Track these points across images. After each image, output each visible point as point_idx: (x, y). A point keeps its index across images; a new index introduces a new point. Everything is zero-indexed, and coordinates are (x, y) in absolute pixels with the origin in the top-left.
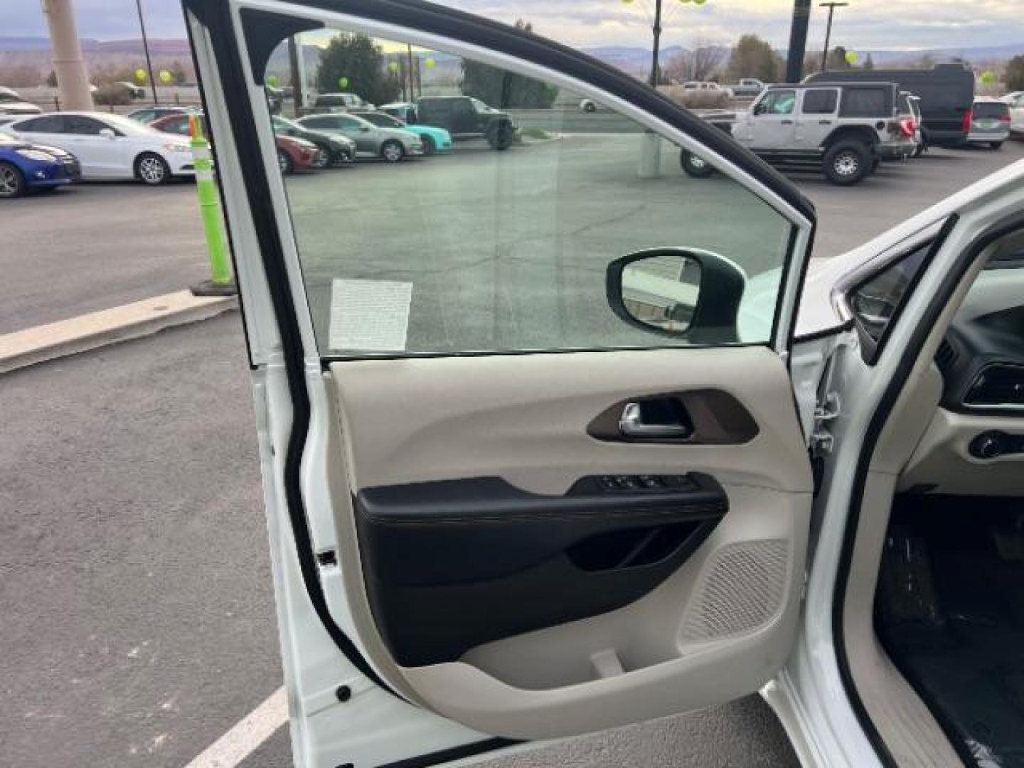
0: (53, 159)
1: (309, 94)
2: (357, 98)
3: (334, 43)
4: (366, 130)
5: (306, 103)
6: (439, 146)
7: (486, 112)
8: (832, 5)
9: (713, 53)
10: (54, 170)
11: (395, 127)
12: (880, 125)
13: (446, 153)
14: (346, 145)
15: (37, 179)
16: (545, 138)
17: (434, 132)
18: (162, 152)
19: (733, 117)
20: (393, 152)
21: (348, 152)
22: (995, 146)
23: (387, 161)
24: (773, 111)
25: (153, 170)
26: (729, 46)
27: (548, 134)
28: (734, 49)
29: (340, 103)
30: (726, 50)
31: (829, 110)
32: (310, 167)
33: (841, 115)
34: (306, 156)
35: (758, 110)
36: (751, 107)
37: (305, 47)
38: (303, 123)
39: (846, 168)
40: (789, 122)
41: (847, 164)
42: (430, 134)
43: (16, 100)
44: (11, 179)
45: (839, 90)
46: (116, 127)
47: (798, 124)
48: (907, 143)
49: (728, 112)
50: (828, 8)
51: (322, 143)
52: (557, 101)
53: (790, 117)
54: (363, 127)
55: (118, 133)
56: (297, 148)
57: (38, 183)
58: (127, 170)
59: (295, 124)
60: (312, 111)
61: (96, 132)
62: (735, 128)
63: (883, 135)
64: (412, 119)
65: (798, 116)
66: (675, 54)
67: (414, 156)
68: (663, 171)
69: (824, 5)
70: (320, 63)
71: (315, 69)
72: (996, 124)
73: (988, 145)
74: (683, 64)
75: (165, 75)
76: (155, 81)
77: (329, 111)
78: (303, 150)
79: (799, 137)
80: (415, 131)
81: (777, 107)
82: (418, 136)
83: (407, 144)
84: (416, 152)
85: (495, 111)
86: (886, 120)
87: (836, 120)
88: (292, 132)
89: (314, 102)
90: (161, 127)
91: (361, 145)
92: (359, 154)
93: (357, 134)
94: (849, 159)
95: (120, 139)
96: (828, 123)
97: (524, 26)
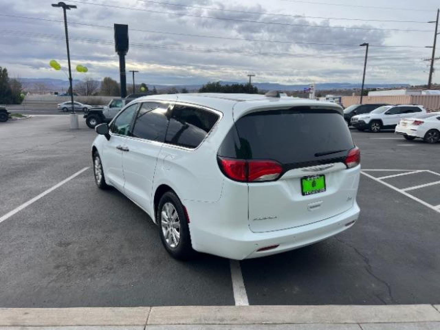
9: (94, 83)
16: (23, 117)
19: (102, 108)
24: (116, 107)
26: (100, 80)
28: (102, 82)
30: (98, 82)
35: (111, 106)
36: (109, 105)
62: (104, 112)
66: (77, 83)
68: (80, 127)
69: (130, 71)
74: (81, 87)
81: (117, 105)
97: (3, 70)
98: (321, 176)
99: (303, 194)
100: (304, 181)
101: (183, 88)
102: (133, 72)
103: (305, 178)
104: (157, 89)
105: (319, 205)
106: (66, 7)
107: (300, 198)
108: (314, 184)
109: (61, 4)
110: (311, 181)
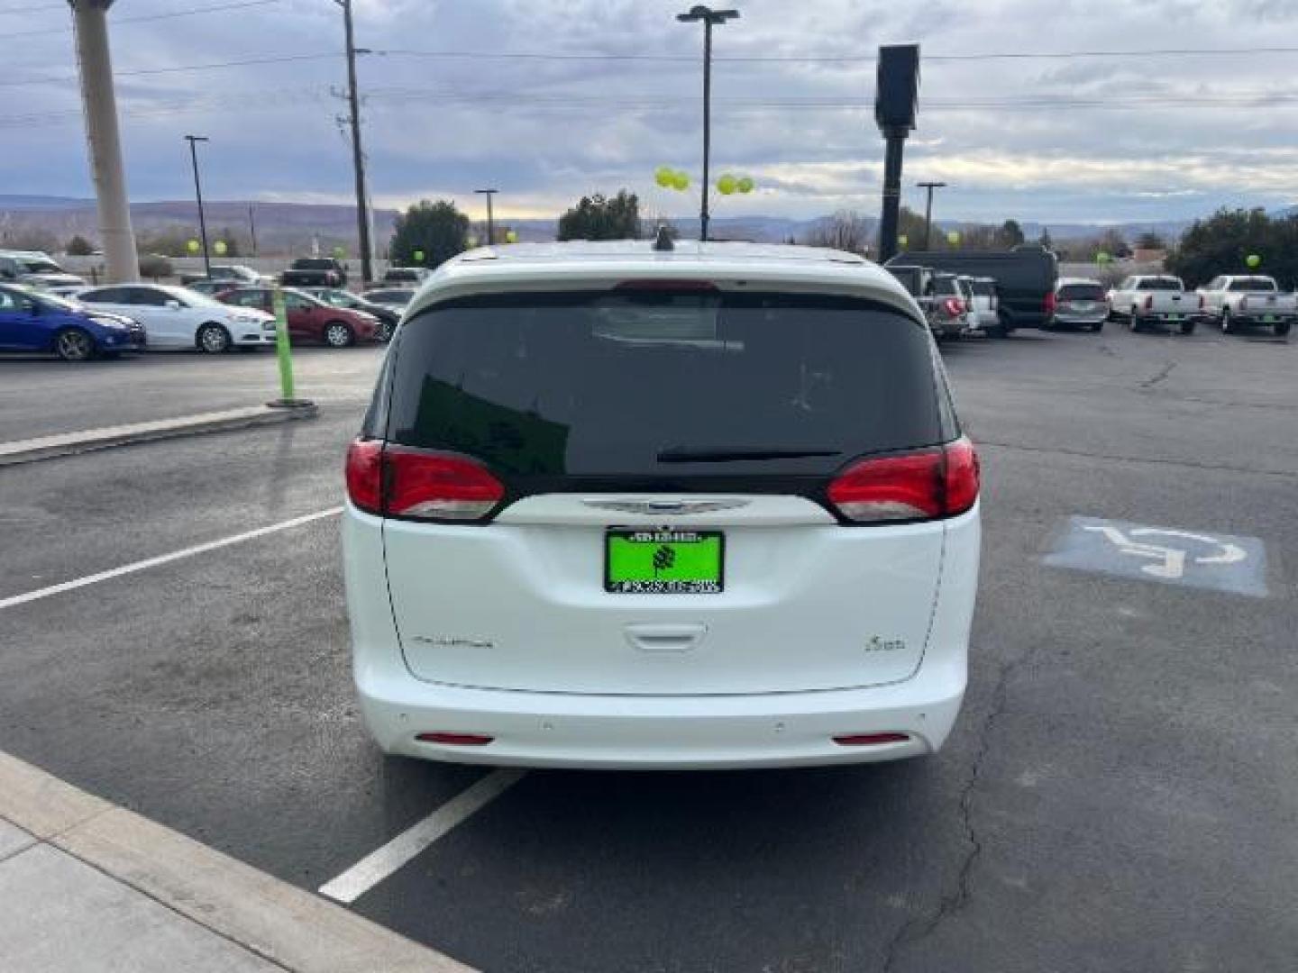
0: (122, 327)
1: (379, 268)
3: (413, 210)
5: (375, 279)
10: (122, 336)
15: (108, 345)
18: (225, 322)
22: (1096, 328)
25: (214, 339)
29: (411, 277)
32: (371, 340)
34: (367, 328)
37: (376, 211)
38: (369, 298)
43: (56, 270)
44: (82, 344)
46: (179, 297)
51: (384, 316)
55: (183, 304)
56: (358, 321)
57: (107, 348)
58: (189, 339)
59: (360, 298)
60: (382, 286)
61: (162, 304)
70: (394, 232)
71: (390, 239)
72: (1091, 306)
73: (1089, 328)
75: (221, 247)
76: (209, 252)
77: (399, 285)
88: (355, 306)
89: (384, 275)
90: (224, 300)
95: (185, 310)
97: (628, 198)
98: (704, 533)
99: (609, 586)
100: (617, 542)
101: (1148, 231)
102: (930, 186)
103: (626, 533)
104: (1053, 237)
105: (685, 638)
106: (712, 17)
107: (593, 596)
108: (664, 559)
109: (698, 13)
110: (655, 548)
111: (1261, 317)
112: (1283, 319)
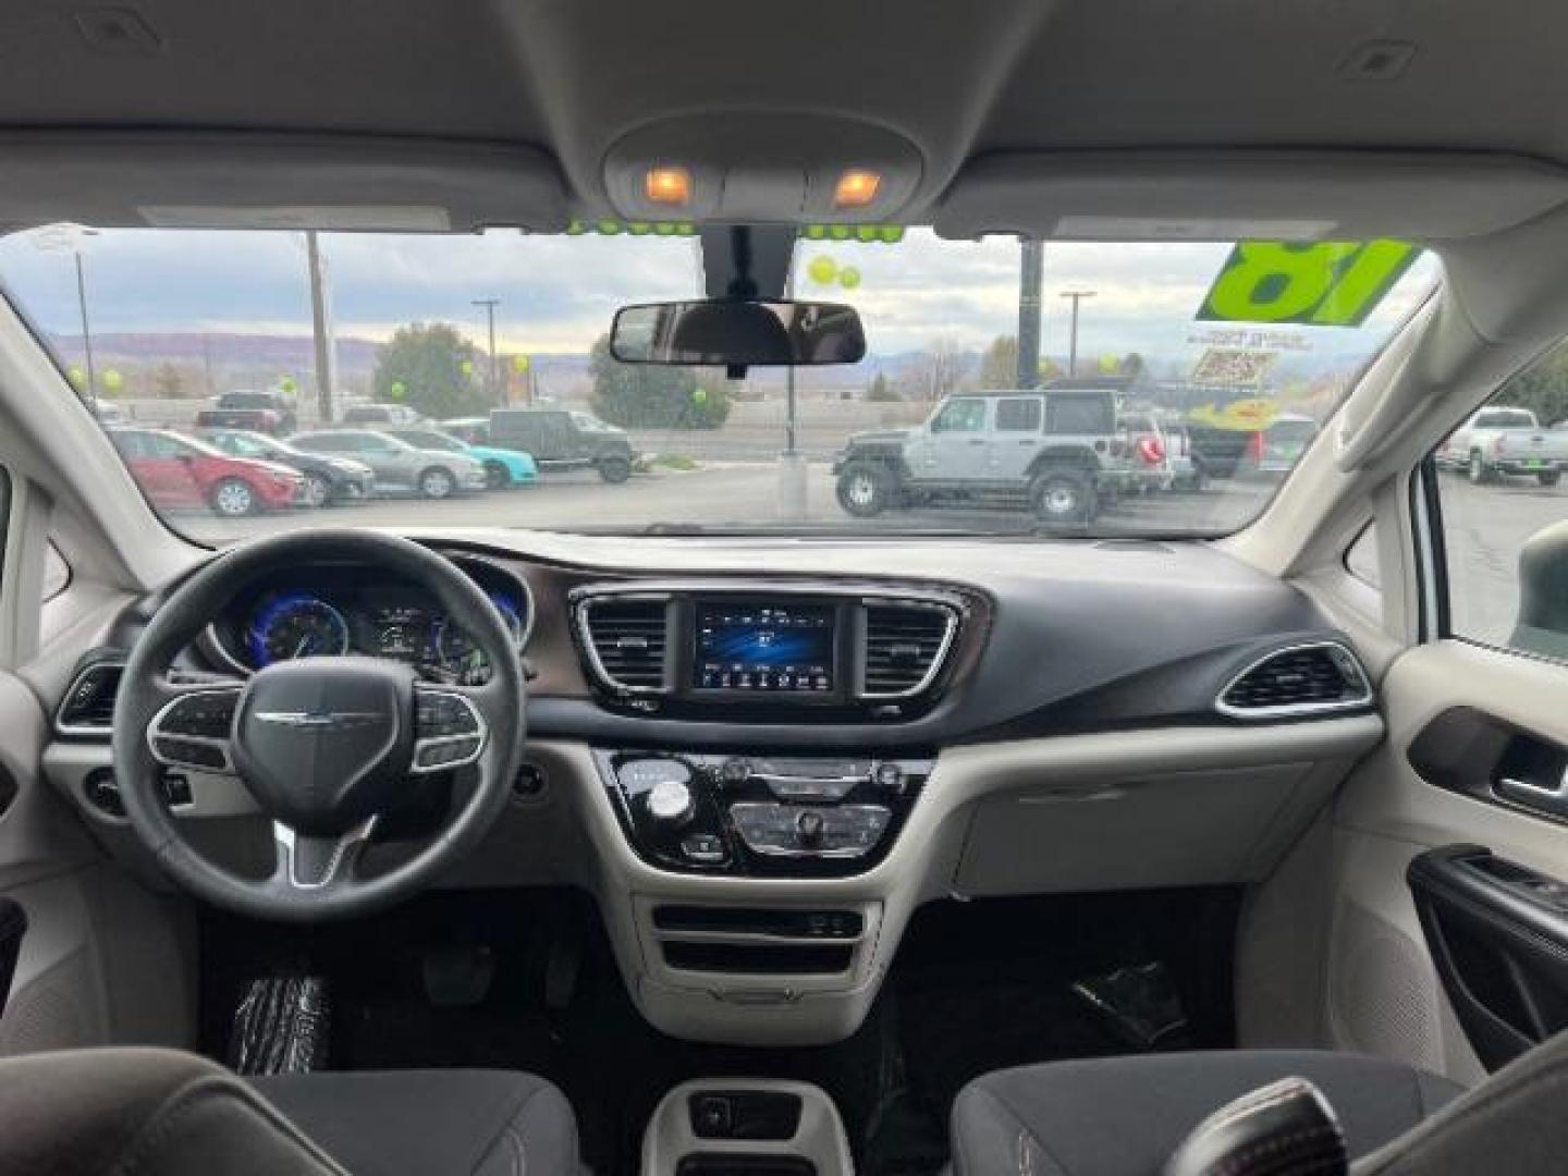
2: (409, 412)
3: (401, 337)
4: (397, 452)
5: (336, 419)
6: (516, 477)
7: (601, 431)
8: (1076, 296)
11: (449, 449)
12: (1100, 446)
13: (526, 486)
14: (359, 474)
16: (693, 467)
17: (510, 459)
19: (904, 435)
20: (437, 484)
21: (359, 485)
23: (429, 497)
24: (959, 427)
26: (980, 350)
27: (698, 463)
29: (382, 417)
31: (1030, 424)
32: (286, 506)
33: (1049, 431)
34: (282, 489)
35: (937, 426)
36: (928, 423)
37: (339, 342)
38: (298, 444)
39: (1060, 503)
40: (980, 442)
41: (1062, 498)
42: (505, 460)
45: (1042, 399)
47: (992, 445)
48: (1153, 472)
49: (900, 430)
50: (1070, 300)
51: (314, 471)
52: (730, 421)
53: (979, 436)
54: (392, 448)
56: (271, 477)
62: (907, 454)
63: (1105, 458)
64: (479, 438)
65: (990, 432)
67: (467, 490)
69: (1065, 295)
78: (276, 479)
79: (995, 462)
80: (476, 455)
82: (478, 462)
83: (459, 473)
84: (472, 485)
85: (612, 429)
86: (1107, 439)
87: (1042, 439)
91: (383, 475)
92: (384, 487)
93: (379, 458)
94: (1064, 492)
96: (1030, 442)
111: (1525, 461)
112: (1552, 466)
